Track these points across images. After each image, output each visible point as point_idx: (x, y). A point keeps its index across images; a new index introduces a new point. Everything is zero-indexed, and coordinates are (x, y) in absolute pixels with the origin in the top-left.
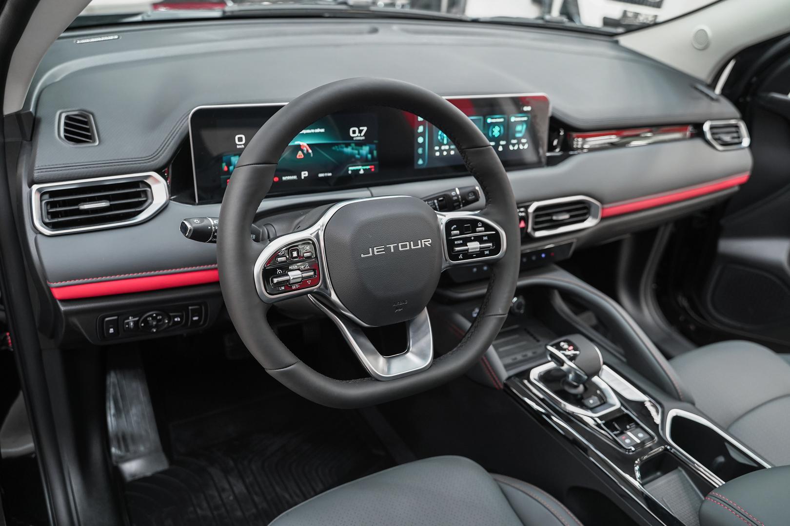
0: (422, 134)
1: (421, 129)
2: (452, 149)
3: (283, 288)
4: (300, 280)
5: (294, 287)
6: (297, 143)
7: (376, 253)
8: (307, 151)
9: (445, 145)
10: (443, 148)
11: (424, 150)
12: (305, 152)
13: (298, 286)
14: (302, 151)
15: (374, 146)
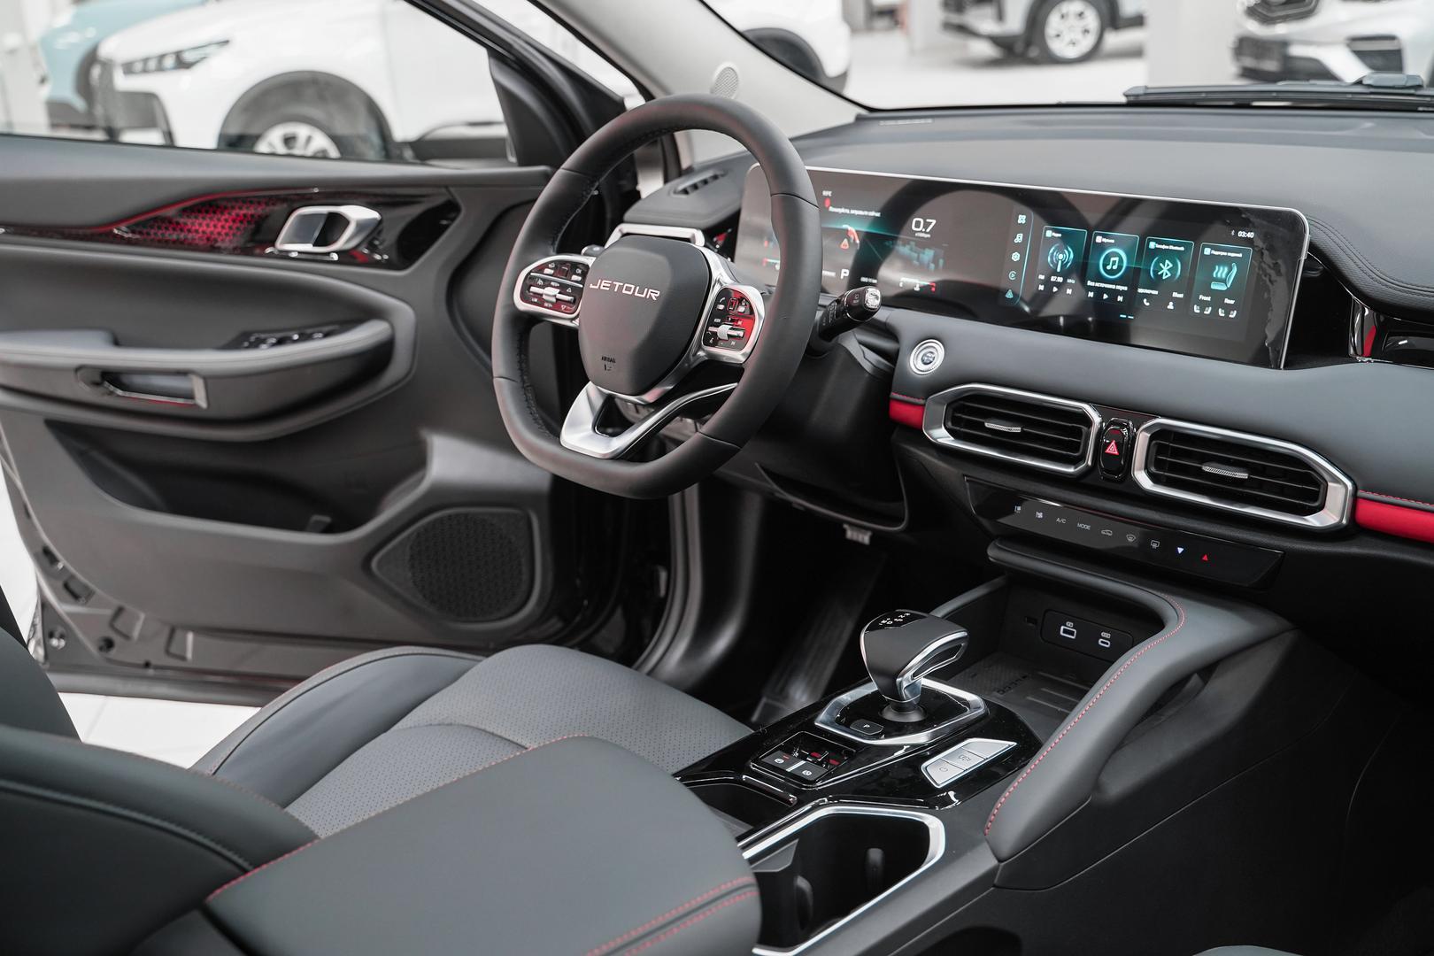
0: (1020, 248)
1: (1019, 238)
2: (1071, 286)
3: (536, 300)
4: (554, 300)
5: (546, 305)
6: (845, 226)
7: (602, 288)
8: (854, 240)
9: (1058, 275)
10: (1053, 279)
11: (1018, 276)
12: (852, 241)
13: (550, 305)
14: (849, 239)
15: (941, 252)
